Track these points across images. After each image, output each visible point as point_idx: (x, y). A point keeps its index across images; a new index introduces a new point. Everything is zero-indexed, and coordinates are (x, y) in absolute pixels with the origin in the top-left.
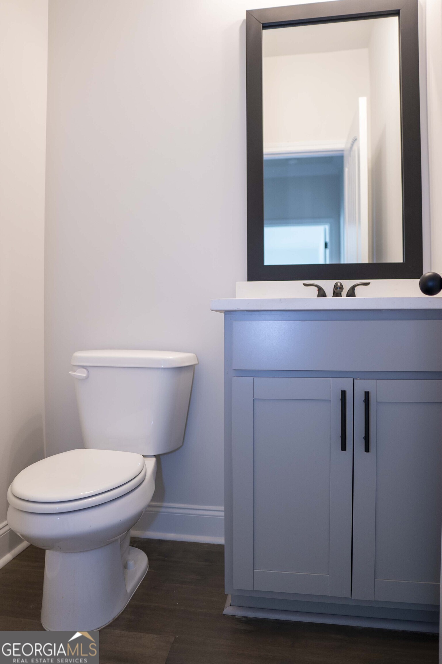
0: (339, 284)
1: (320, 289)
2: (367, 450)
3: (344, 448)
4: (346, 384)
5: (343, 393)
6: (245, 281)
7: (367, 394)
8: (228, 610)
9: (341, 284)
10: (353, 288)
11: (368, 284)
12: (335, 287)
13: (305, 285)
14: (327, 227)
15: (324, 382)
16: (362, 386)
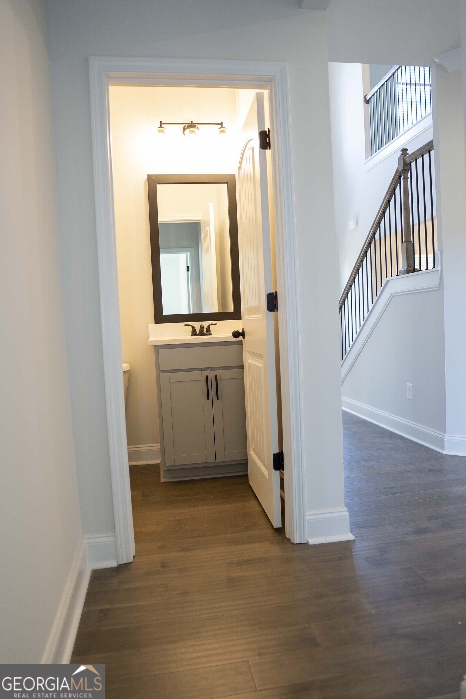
0: (202, 326)
1: (193, 327)
2: (218, 399)
3: (208, 399)
4: (208, 373)
5: (207, 377)
6: (153, 323)
7: (216, 376)
8: (162, 480)
9: (203, 326)
10: (209, 326)
11: (216, 324)
12: (200, 327)
13: (185, 325)
14: (189, 254)
15: (198, 373)
16: (214, 373)
